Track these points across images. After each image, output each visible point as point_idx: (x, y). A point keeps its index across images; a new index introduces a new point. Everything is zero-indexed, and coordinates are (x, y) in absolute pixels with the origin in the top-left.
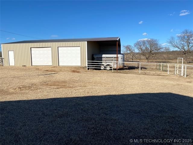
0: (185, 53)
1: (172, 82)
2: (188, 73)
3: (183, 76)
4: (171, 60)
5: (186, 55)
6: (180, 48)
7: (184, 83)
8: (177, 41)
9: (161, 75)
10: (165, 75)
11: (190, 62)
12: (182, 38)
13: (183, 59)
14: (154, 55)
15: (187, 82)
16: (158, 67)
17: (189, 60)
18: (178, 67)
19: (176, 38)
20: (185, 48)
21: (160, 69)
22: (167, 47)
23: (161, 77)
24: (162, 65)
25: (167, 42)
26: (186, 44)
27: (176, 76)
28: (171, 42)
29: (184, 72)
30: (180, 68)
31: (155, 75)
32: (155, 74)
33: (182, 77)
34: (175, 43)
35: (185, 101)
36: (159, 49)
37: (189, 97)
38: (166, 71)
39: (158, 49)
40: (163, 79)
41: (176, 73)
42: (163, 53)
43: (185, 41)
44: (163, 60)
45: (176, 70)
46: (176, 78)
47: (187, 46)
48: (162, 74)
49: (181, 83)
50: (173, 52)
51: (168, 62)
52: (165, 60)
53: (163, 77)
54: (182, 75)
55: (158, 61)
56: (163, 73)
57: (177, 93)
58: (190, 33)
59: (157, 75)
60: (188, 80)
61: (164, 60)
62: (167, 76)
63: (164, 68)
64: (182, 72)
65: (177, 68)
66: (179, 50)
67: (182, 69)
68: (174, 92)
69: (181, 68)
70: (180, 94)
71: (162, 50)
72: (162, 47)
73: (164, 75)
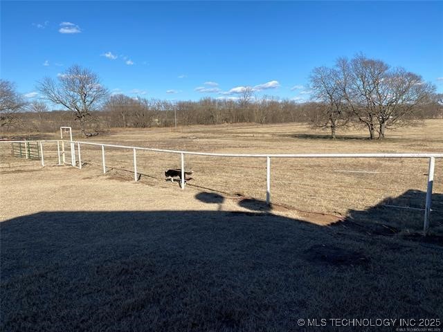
0: (79, 115)
1: (51, 185)
2: (87, 159)
3: (77, 165)
4: (52, 132)
5: (82, 120)
6: (68, 104)
7: (76, 181)
8: (59, 90)
9: (25, 171)
10: (35, 168)
11: (91, 135)
12: (70, 84)
13: (71, 128)
14: (7, 121)
15: (84, 179)
16: (17, 152)
17: (90, 130)
18: (63, 148)
19: (58, 82)
20: (78, 104)
21: (22, 156)
22: (38, 101)
23: (24, 174)
24: (26, 145)
25: (37, 89)
26: (79, 97)
27: (61, 168)
28: (45, 91)
29: (77, 156)
30: (68, 149)
31: (8, 172)
32: (8, 170)
33: (74, 168)
34: (56, 93)
35: (75, 225)
36: (18, 107)
37: (83, 213)
38: (39, 159)
39: (15, 105)
40: (29, 179)
41: (62, 162)
42: (30, 115)
43: (77, 90)
44: (32, 132)
45: (61, 155)
46: (62, 172)
47: (81, 101)
48: (26, 169)
49: (71, 184)
50: (55, 112)
51: (45, 136)
52: (38, 133)
53: (30, 174)
54: (74, 164)
55: (20, 134)
56: (30, 165)
57: (59, 210)
58: (85, 73)
59: (13, 172)
60: (87, 174)
61: (35, 133)
62: (40, 170)
63: (33, 153)
64: (73, 157)
65: (61, 150)
66: (66, 109)
67: (73, 152)
68: (52, 208)
69: (70, 150)
70: (66, 209)
71: (27, 109)
72: (25, 101)
73: (32, 168)
